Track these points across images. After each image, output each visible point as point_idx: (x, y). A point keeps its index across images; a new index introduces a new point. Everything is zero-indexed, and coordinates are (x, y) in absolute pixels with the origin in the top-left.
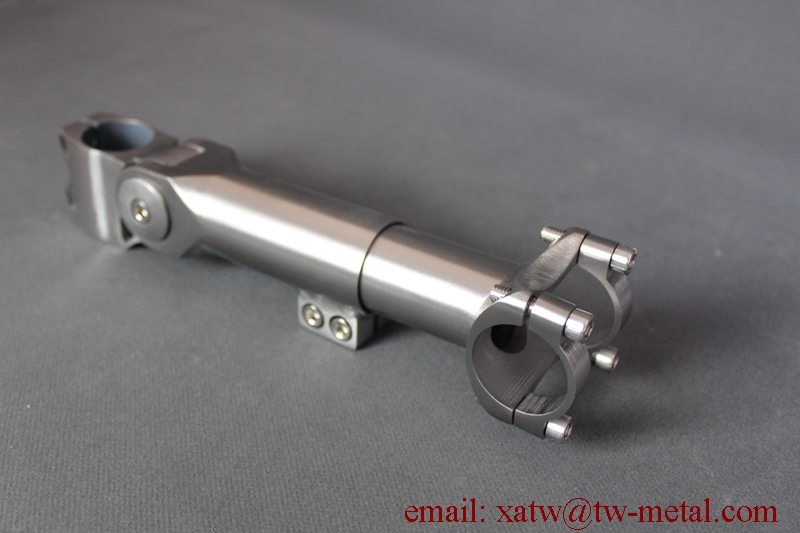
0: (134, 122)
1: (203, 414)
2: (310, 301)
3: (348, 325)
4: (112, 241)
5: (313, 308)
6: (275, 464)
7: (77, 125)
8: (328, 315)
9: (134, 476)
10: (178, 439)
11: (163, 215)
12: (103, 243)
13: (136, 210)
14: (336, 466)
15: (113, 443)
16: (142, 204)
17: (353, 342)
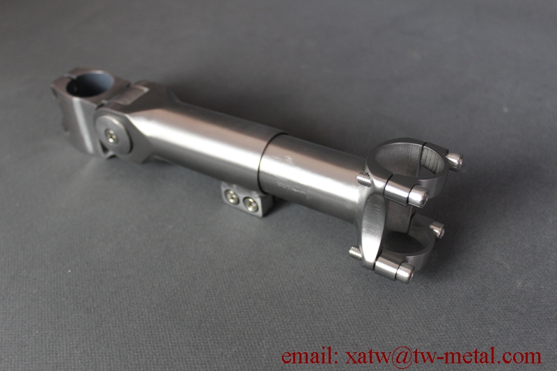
0: (99, 72)
1: (180, 264)
2: (228, 188)
3: (255, 202)
4: (96, 154)
5: (231, 192)
6: (230, 291)
7: (62, 79)
8: (242, 196)
9: (143, 310)
10: (167, 282)
11: (126, 138)
12: (92, 155)
13: (109, 136)
14: (269, 289)
15: (126, 289)
16: (112, 132)
17: (260, 213)
